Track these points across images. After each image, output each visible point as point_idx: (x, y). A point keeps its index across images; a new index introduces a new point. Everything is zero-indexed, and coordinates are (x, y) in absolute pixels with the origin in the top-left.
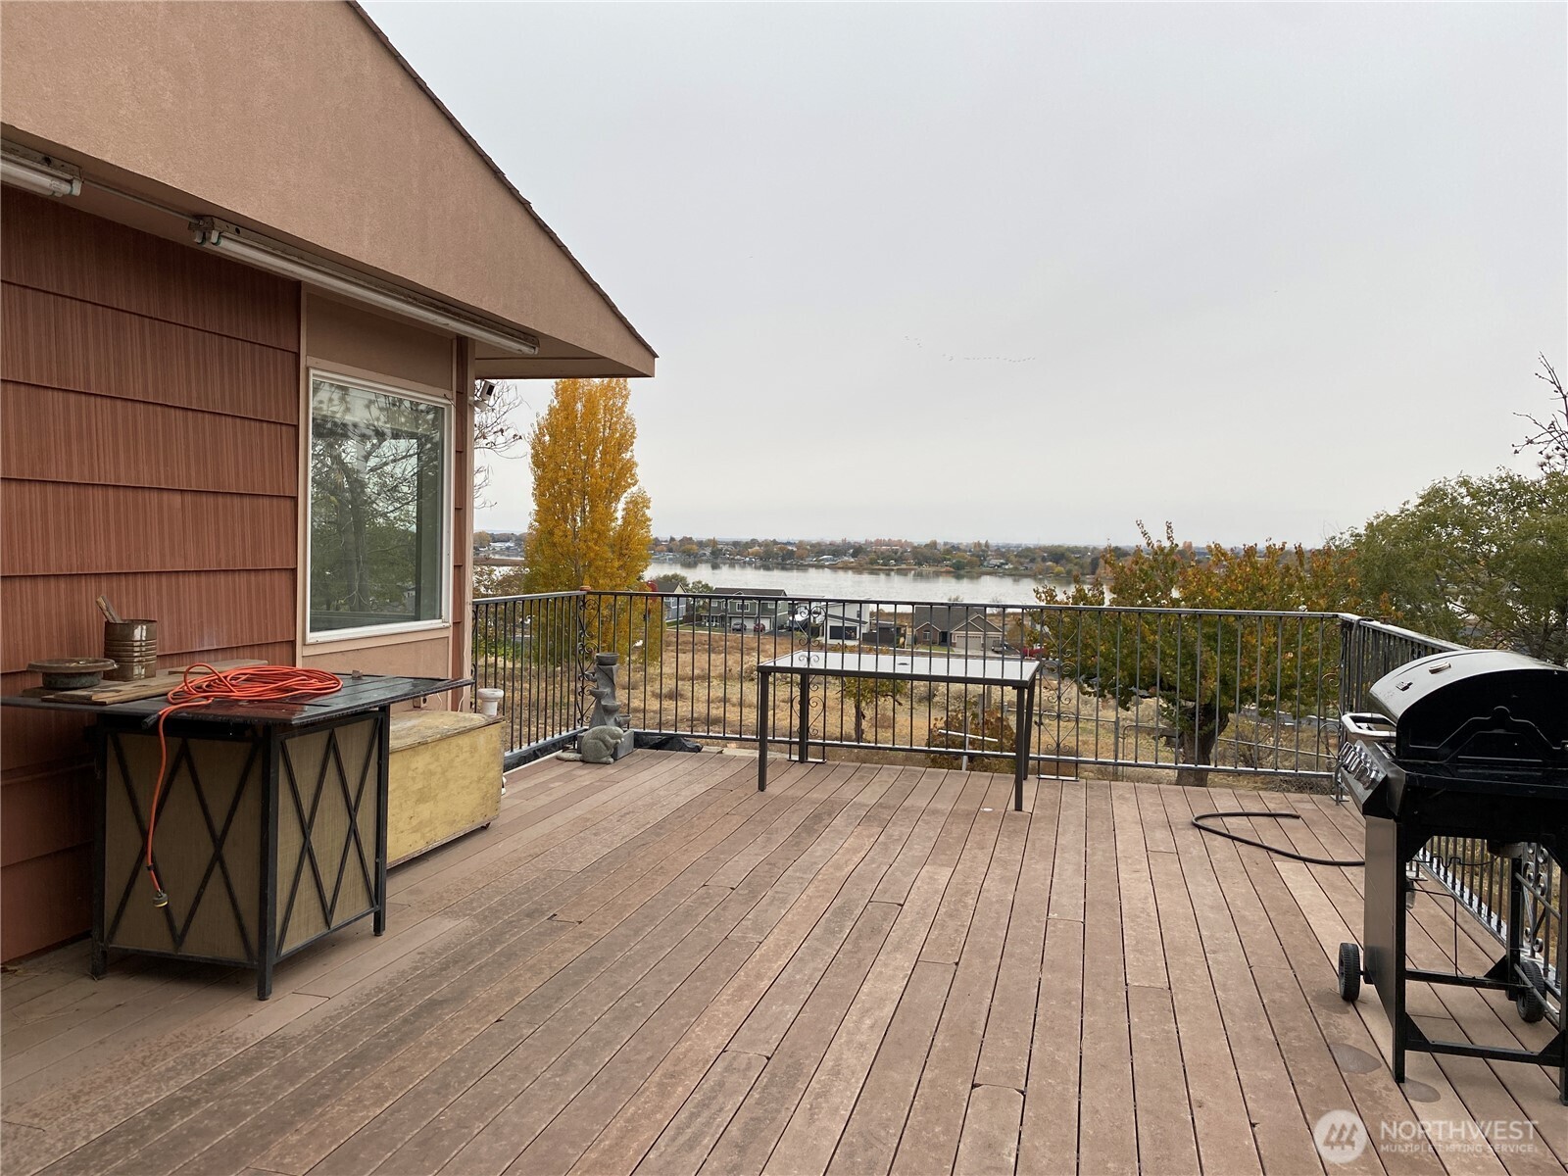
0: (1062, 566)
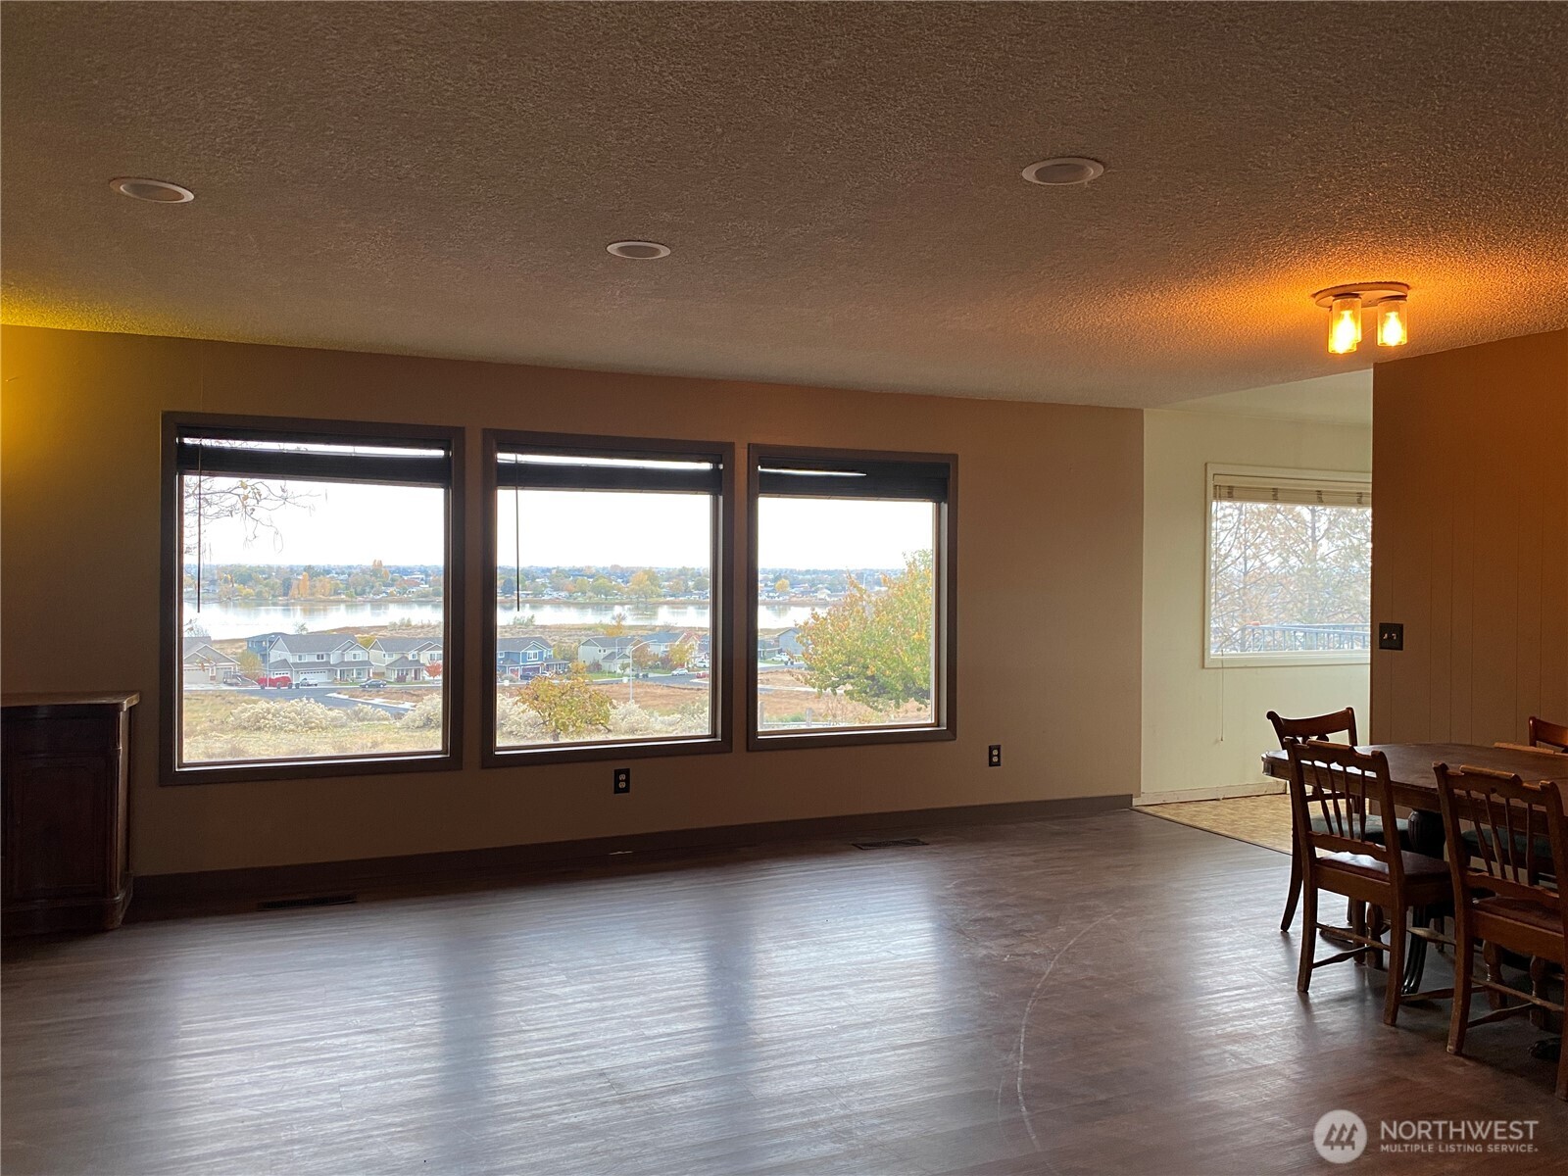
0: (249, 587)
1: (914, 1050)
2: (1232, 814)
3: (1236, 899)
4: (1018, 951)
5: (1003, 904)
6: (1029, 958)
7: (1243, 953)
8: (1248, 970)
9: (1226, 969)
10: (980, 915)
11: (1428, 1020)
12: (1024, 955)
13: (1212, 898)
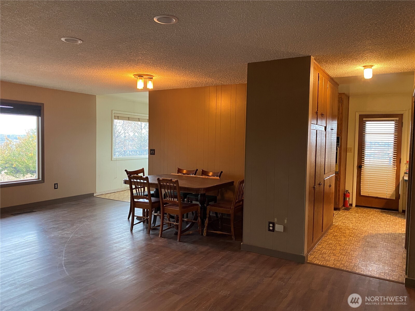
1: (33, 261)
2: (119, 195)
3: (118, 214)
4: (63, 233)
5: (58, 223)
6: (66, 235)
7: (119, 225)
8: (120, 228)
9: (115, 229)
10: (52, 227)
11: (156, 232)
12: (64, 234)
13: (113, 214)
